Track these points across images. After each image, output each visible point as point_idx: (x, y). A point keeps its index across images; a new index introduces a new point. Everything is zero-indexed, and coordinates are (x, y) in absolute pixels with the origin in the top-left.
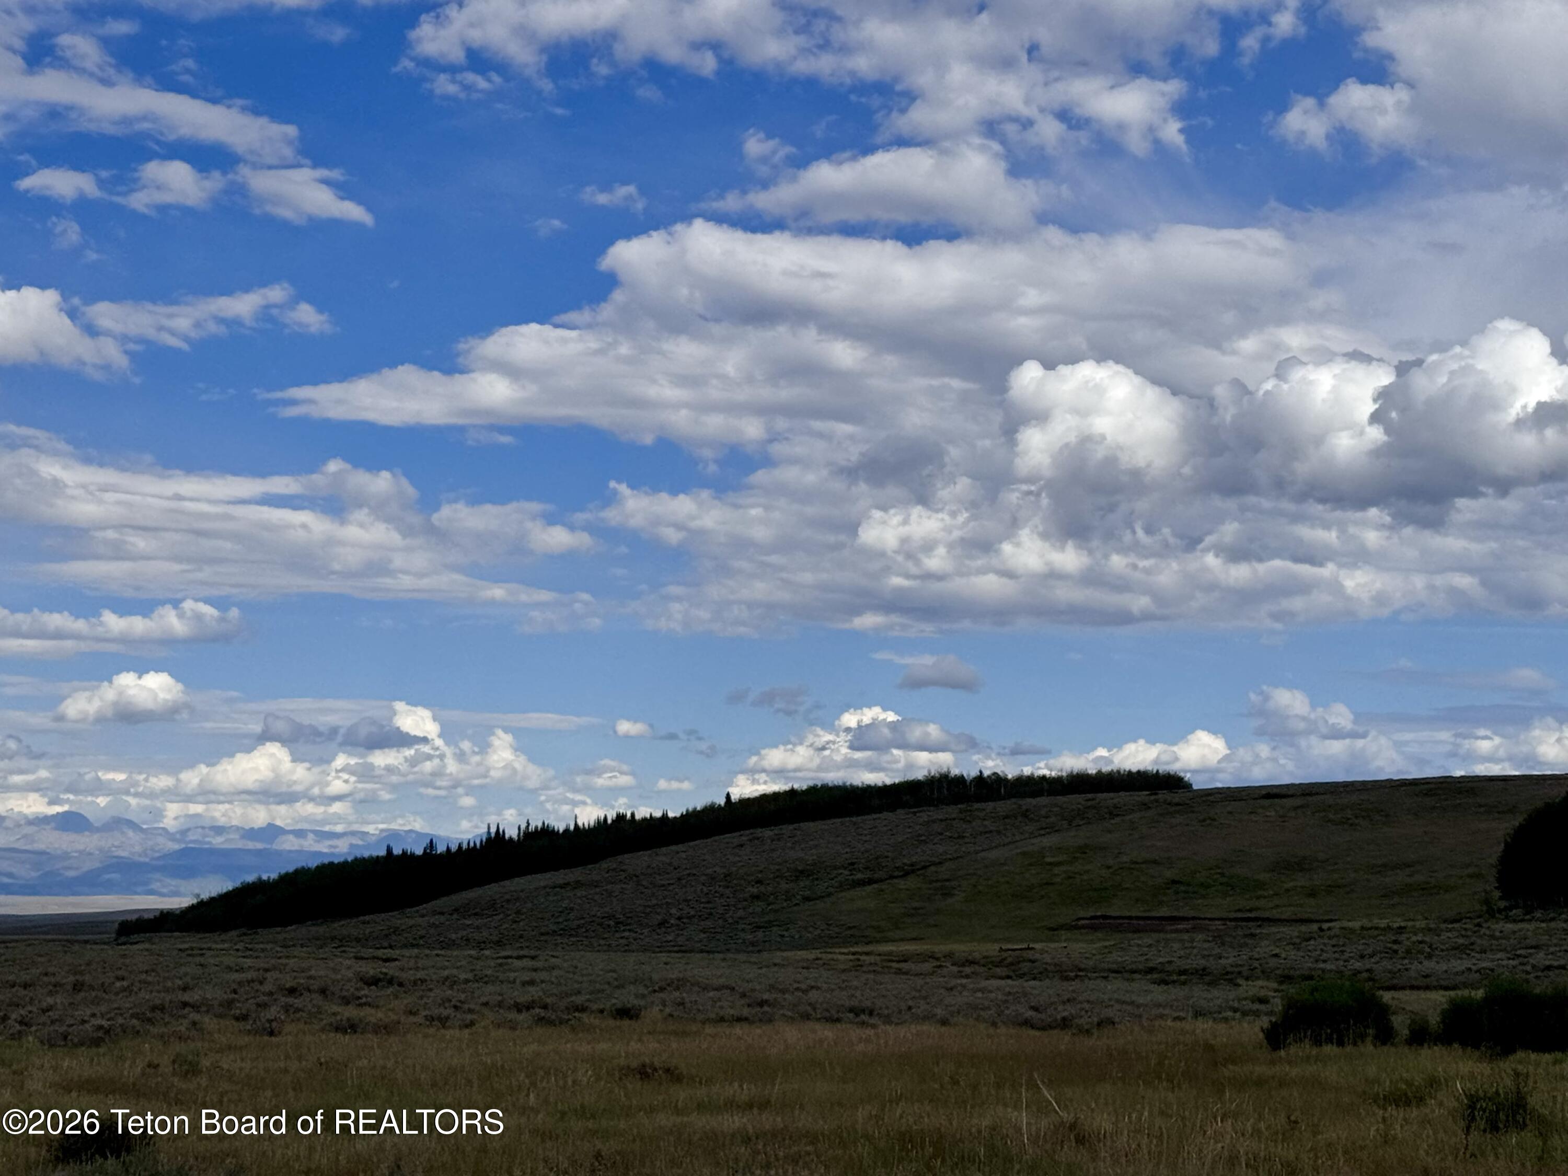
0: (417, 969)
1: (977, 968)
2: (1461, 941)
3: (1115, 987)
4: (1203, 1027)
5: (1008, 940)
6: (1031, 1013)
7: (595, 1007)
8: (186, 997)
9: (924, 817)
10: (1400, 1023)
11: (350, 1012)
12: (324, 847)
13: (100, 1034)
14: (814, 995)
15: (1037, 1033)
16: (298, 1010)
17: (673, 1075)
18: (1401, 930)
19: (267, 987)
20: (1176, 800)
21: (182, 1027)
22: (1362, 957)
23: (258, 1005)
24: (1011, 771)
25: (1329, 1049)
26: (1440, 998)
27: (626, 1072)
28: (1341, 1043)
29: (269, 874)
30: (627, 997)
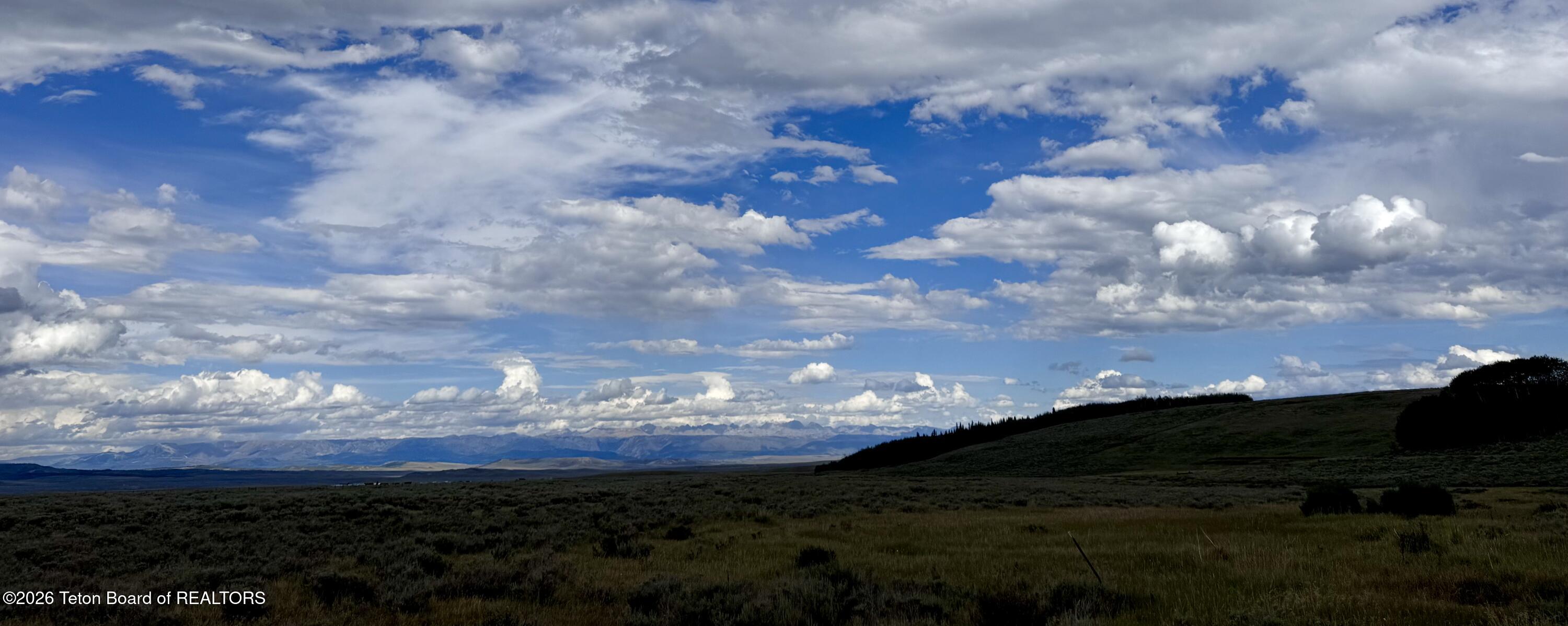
0: (933, 485)
1: (1168, 482)
2: (1384, 465)
3: (1229, 489)
4: (1273, 507)
5: (1180, 469)
6: (1194, 501)
7: (1007, 501)
8: (844, 497)
9: (1137, 416)
10: (1362, 503)
11: (908, 503)
12: (892, 433)
13: (812, 513)
14: (1099, 495)
15: (1199, 510)
16: (887, 503)
17: (1044, 530)
18: (1356, 461)
19: (875, 493)
20: (1246, 406)
21: (843, 510)
22: (1340, 473)
23: (872, 501)
24: (1173, 394)
25: (1332, 515)
26: (1379, 491)
27: (1024, 528)
28: (1336, 513)
29: (872, 445)
30: (1021, 496)
